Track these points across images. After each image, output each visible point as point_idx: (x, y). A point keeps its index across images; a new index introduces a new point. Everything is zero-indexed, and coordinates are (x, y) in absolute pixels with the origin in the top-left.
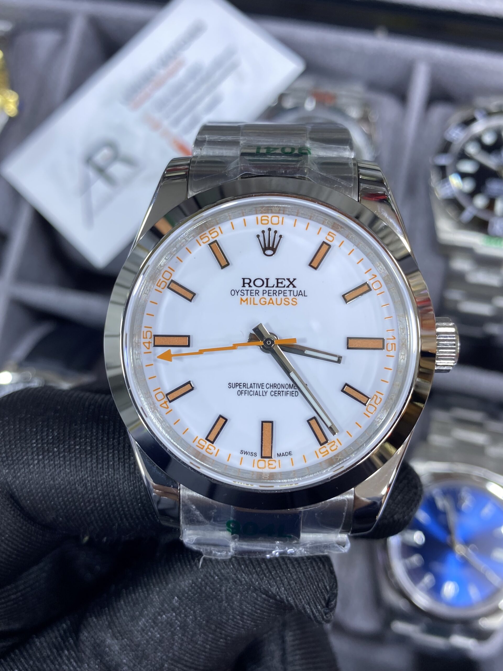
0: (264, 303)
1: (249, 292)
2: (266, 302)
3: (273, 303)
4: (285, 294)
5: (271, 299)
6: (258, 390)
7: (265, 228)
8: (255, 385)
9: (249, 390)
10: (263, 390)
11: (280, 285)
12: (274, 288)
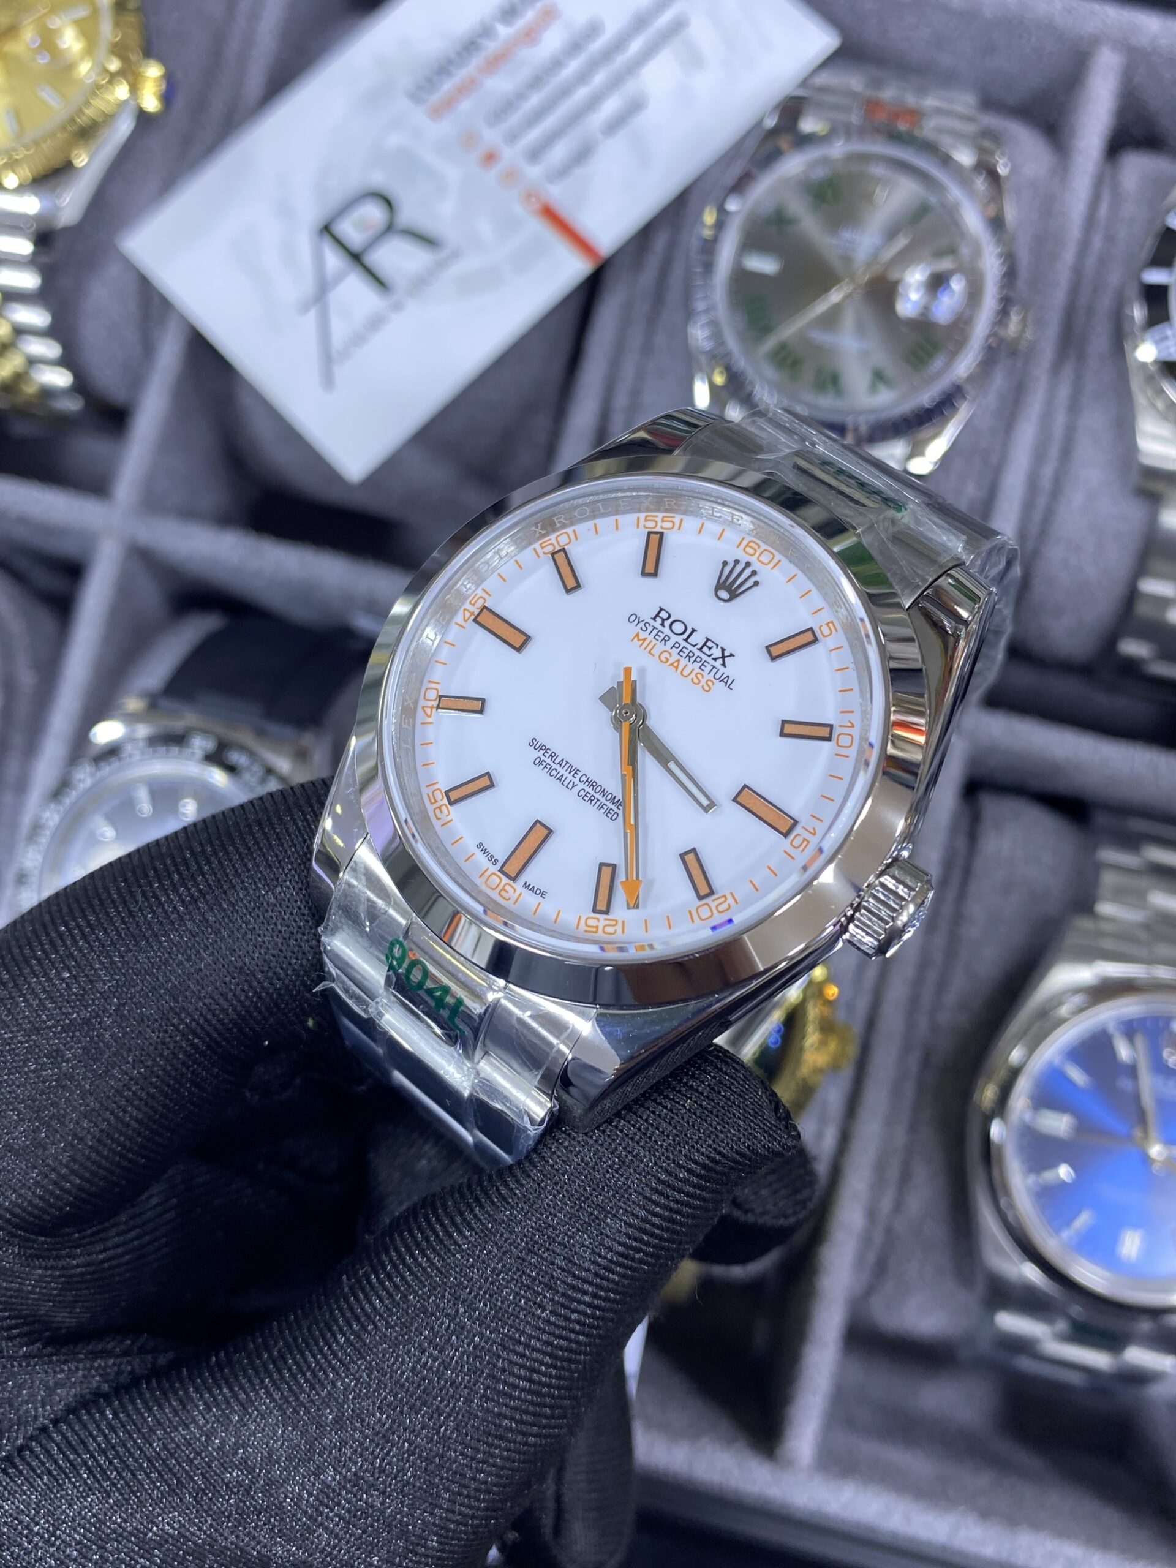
0: (664, 660)
1: (655, 631)
2: (668, 660)
3: (677, 668)
4: (703, 667)
5: (678, 661)
6: (566, 774)
7: (744, 558)
8: (568, 765)
9: (554, 766)
10: (573, 779)
11: (705, 649)
12: (694, 650)
